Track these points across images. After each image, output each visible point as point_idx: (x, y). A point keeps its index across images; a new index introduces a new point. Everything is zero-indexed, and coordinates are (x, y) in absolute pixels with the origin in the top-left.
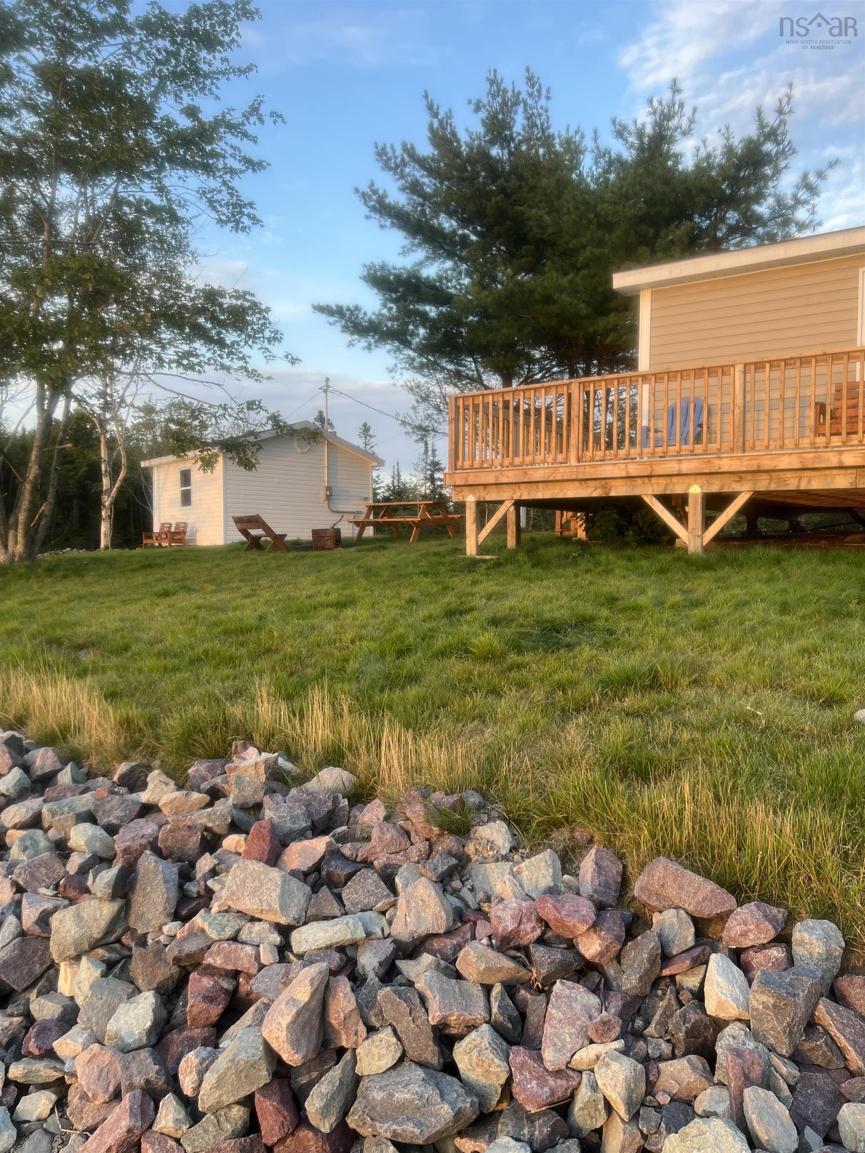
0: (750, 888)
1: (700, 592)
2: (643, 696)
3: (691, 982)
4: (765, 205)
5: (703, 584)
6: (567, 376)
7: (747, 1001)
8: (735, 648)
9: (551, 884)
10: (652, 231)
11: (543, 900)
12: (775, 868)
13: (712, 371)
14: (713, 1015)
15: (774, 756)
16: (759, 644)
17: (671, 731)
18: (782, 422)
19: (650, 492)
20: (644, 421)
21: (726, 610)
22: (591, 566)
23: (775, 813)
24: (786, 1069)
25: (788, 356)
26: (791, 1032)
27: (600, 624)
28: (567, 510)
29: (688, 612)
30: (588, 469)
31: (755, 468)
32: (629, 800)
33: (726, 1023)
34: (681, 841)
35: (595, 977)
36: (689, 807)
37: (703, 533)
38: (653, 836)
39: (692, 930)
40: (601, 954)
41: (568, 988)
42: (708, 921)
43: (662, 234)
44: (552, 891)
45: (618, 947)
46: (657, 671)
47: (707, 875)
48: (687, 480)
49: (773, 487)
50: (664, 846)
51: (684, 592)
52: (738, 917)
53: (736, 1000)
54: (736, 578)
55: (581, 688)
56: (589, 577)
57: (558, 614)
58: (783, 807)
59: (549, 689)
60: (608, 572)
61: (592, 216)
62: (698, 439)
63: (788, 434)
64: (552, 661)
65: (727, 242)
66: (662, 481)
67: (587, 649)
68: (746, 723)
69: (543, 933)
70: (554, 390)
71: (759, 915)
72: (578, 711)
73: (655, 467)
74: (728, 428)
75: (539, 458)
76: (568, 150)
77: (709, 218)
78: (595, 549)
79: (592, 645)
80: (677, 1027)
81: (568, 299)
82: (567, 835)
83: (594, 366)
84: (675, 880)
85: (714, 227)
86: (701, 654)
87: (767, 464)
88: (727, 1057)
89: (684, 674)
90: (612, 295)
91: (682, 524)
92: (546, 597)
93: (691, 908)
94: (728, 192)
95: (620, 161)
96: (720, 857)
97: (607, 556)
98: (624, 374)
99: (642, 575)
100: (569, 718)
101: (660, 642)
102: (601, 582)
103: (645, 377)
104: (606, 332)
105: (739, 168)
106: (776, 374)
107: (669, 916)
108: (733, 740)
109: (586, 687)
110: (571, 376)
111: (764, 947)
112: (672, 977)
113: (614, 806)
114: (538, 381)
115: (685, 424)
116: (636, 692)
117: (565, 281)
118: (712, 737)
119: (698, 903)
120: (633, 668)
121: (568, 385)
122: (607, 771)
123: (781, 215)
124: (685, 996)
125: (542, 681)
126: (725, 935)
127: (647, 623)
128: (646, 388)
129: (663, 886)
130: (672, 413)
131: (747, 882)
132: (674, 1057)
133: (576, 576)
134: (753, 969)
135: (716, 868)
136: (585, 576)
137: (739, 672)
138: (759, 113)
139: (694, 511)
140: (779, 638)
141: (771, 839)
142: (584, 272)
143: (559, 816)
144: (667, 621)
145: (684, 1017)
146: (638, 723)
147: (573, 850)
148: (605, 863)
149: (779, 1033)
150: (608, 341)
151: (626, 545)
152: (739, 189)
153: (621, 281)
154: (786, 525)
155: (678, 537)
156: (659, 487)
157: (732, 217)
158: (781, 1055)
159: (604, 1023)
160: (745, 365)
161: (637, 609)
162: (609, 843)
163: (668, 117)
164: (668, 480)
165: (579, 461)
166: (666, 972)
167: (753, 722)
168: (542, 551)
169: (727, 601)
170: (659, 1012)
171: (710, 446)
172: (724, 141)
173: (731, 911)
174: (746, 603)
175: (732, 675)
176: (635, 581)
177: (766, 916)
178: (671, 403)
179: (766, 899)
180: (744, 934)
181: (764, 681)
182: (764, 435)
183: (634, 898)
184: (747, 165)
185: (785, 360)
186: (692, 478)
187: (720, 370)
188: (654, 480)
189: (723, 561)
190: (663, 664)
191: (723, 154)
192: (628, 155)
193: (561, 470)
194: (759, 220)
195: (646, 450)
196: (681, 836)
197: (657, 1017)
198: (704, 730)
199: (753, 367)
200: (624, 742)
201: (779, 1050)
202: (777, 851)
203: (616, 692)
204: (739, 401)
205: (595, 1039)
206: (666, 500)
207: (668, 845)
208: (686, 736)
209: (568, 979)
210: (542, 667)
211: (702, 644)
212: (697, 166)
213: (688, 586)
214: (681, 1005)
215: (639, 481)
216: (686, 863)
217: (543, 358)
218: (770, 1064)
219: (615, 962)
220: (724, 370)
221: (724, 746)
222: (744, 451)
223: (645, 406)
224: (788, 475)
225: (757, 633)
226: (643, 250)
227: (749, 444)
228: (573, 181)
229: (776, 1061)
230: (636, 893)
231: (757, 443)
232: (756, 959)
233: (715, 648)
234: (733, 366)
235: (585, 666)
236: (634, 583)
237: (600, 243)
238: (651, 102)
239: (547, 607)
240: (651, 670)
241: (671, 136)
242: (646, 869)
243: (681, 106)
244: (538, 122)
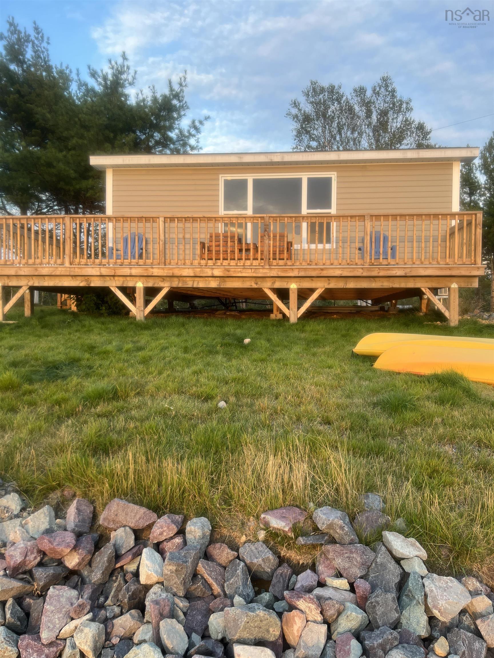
0: (164, 507)
1: (142, 342)
2: (108, 404)
3: (132, 568)
4: (174, 133)
5: (144, 338)
6: (63, 213)
7: (162, 570)
8: (160, 373)
9: (48, 527)
10: (112, 135)
11: (42, 538)
12: (177, 493)
13: (147, 219)
14: (144, 583)
15: (178, 431)
16: (173, 370)
17: (123, 423)
18: (184, 251)
19: (114, 285)
20: (110, 244)
21: (156, 352)
22: (79, 328)
23: (178, 463)
24: (182, 604)
25: (186, 216)
26: (184, 583)
27: (84, 363)
28: (65, 294)
29: (135, 353)
30: (76, 270)
31: (171, 275)
32: (97, 468)
33: (151, 586)
34: (127, 487)
35: (75, 578)
36: (132, 466)
37: (144, 309)
38: (111, 486)
39: (133, 537)
40: (79, 564)
41: (58, 590)
42: (142, 530)
43: (118, 137)
44: (49, 532)
45: (90, 557)
46: (117, 389)
47: (141, 504)
48: (135, 279)
49: (180, 285)
50: (118, 491)
51: (134, 342)
52: (158, 525)
53: (156, 572)
54: (162, 334)
55: (70, 403)
56: (78, 334)
57: (57, 358)
58: (182, 458)
59: (50, 405)
60: (90, 331)
61: (77, 119)
62: (141, 256)
63: (187, 257)
64: (52, 387)
65: (155, 149)
66: (121, 279)
67: (75, 378)
68: (165, 414)
69: (42, 559)
70: (54, 220)
71: (169, 521)
72: (68, 417)
73: (117, 271)
74: (157, 252)
75: (45, 261)
76: (61, 77)
77: (145, 134)
78: (82, 318)
79: (78, 376)
80: (124, 597)
81: (63, 167)
82: (59, 494)
83: (80, 208)
84: (123, 510)
85: (148, 139)
86: (142, 377)
87: (177, 272)
88: (151, 606)
89: (132, 390)
90: (90, 168)
91: (133, 304)
92: (50, 347)
93: (132, 525)
94: (155, 122)
95: (93, 90)
96: (149, 493)
97: (89, 321)
98: (98, 215)
99: (110, 332)
100: (63, 422)
101: (119, 372)
102: (86, 337)
103: (110, 219)
104: (87, 190)
105: (160, 110)
106: (181, 225)
107: (120, 532)
108: (158, 424)
109: (74, 401)
110: (66, 213)
111: (172, 538)
112: (122, 567)
113: (89, 472)
114: (44, 214)
115: (133, 247)
116: (104, 402)
117: (60, 155)
118: (147, 424)
119: (136, 521)
120: (103, 388)
121: (63, 218)
122: (85, 452)
123: (182, 140)
124: (129, 577)
125: (46, 400)
126: (151, 536)
127: (112, 361)
128: (110, 225)
129: (116, 515)
130: (126, 240)
131: (163, 504)
132: (122, 614)
133: (70, 334)
134: (165, 552)
135: (147, 500)
136: (75, 334)
137: (162, 386)
138: (170, 82)
139: (140, 296)
140: (183, 367)
141: (175, 478)
142: (73, 152)
143: (54, 483)
144: (124, 360)
145: (128, 590)
146: (104, 421)
147: (63, 503)
148: (83, 507)
149: (179, 585)
150: (88, 195)
151: (101, 315)
152: (160, 121)
153: (95, 161)
154: (188, 305)
155: (131, 311)
156: (119, 282)
157: (157, 136)
158: (180, 597)
159: (80, 606)
160: (165, 218)
161: (106, 353)
162: (85, 495)
163: (121, 73)
164: (124, 279)
165: (71, 264)
166: (118, 565)
167: (168, 413)
168: (48, 318)
169: (156, 347)
170: (113, 590)
171: (147, 261)
172: (152, 94)
173: (154, 522)
174: (166, 348)
175: (158, 388)
176: (106, 336)
177: (172, 521)
178: (125, 235)
179: (173, 512)
180: (161, 534)
181: (175, 390)
182: (175, 257)
183: (100, 526)
184: (164, 109)
185: (185, 218)
186: (138, 278)
187: (151, 220)
188: (116, 278)
189: (155, 324)
190: (120, 384)
191: (152, 100)
192: (99, 89)
193: (60, 269)
194: (171, 140)
195: (111, 261)
196: (127, 484)
197: (112, 593)
198: (142, 421)
199: (169, 220)
200: (96, 433)
201: (179, 594)
202: (179, 484)
203: (92, 404)
204: (162, 237)
205: (74, 617)
206: (124, 290)
207: (120, 491)
208: (132, 425)
209: (58, 585)
210: (45, 391)
211: (142, 372)
212: (138, 104)
213: (136, 339)
214: (126, 582)
215: (108, 278)
216: (130, 499)
217: (47, 199)
218: (174, 603)
219: (88, 566)
220: (154, 219)
221: (152, 429)
222: (165, 265)
223: (110, 235)
224: (188, 279)
225: (172, 364)
226: (107, 145)
227: (168, 261)
228: (65, 96)
229: (177, 600)
230: (101, 522)
231: (172, 261)
232: (168, 546)
233: (149, 374)
234: (158, 218)
235: (74, 389)
236: (105, 338)
237: (82, 137)
238: (110, 61)
239: (50, 354)
240: (113, 388)
241: (123, 83)
242: (107, 507)
243: (128, 68)
244: (42, 56)
